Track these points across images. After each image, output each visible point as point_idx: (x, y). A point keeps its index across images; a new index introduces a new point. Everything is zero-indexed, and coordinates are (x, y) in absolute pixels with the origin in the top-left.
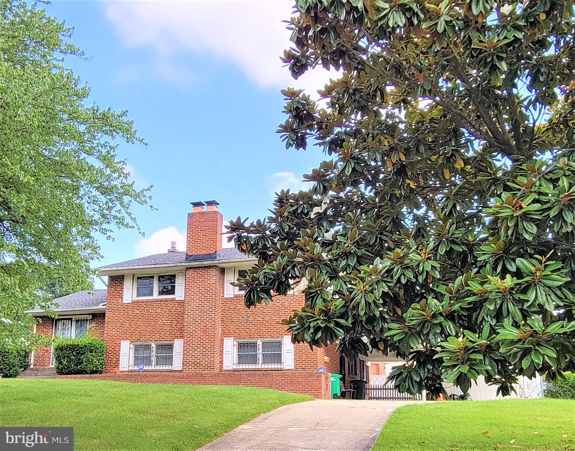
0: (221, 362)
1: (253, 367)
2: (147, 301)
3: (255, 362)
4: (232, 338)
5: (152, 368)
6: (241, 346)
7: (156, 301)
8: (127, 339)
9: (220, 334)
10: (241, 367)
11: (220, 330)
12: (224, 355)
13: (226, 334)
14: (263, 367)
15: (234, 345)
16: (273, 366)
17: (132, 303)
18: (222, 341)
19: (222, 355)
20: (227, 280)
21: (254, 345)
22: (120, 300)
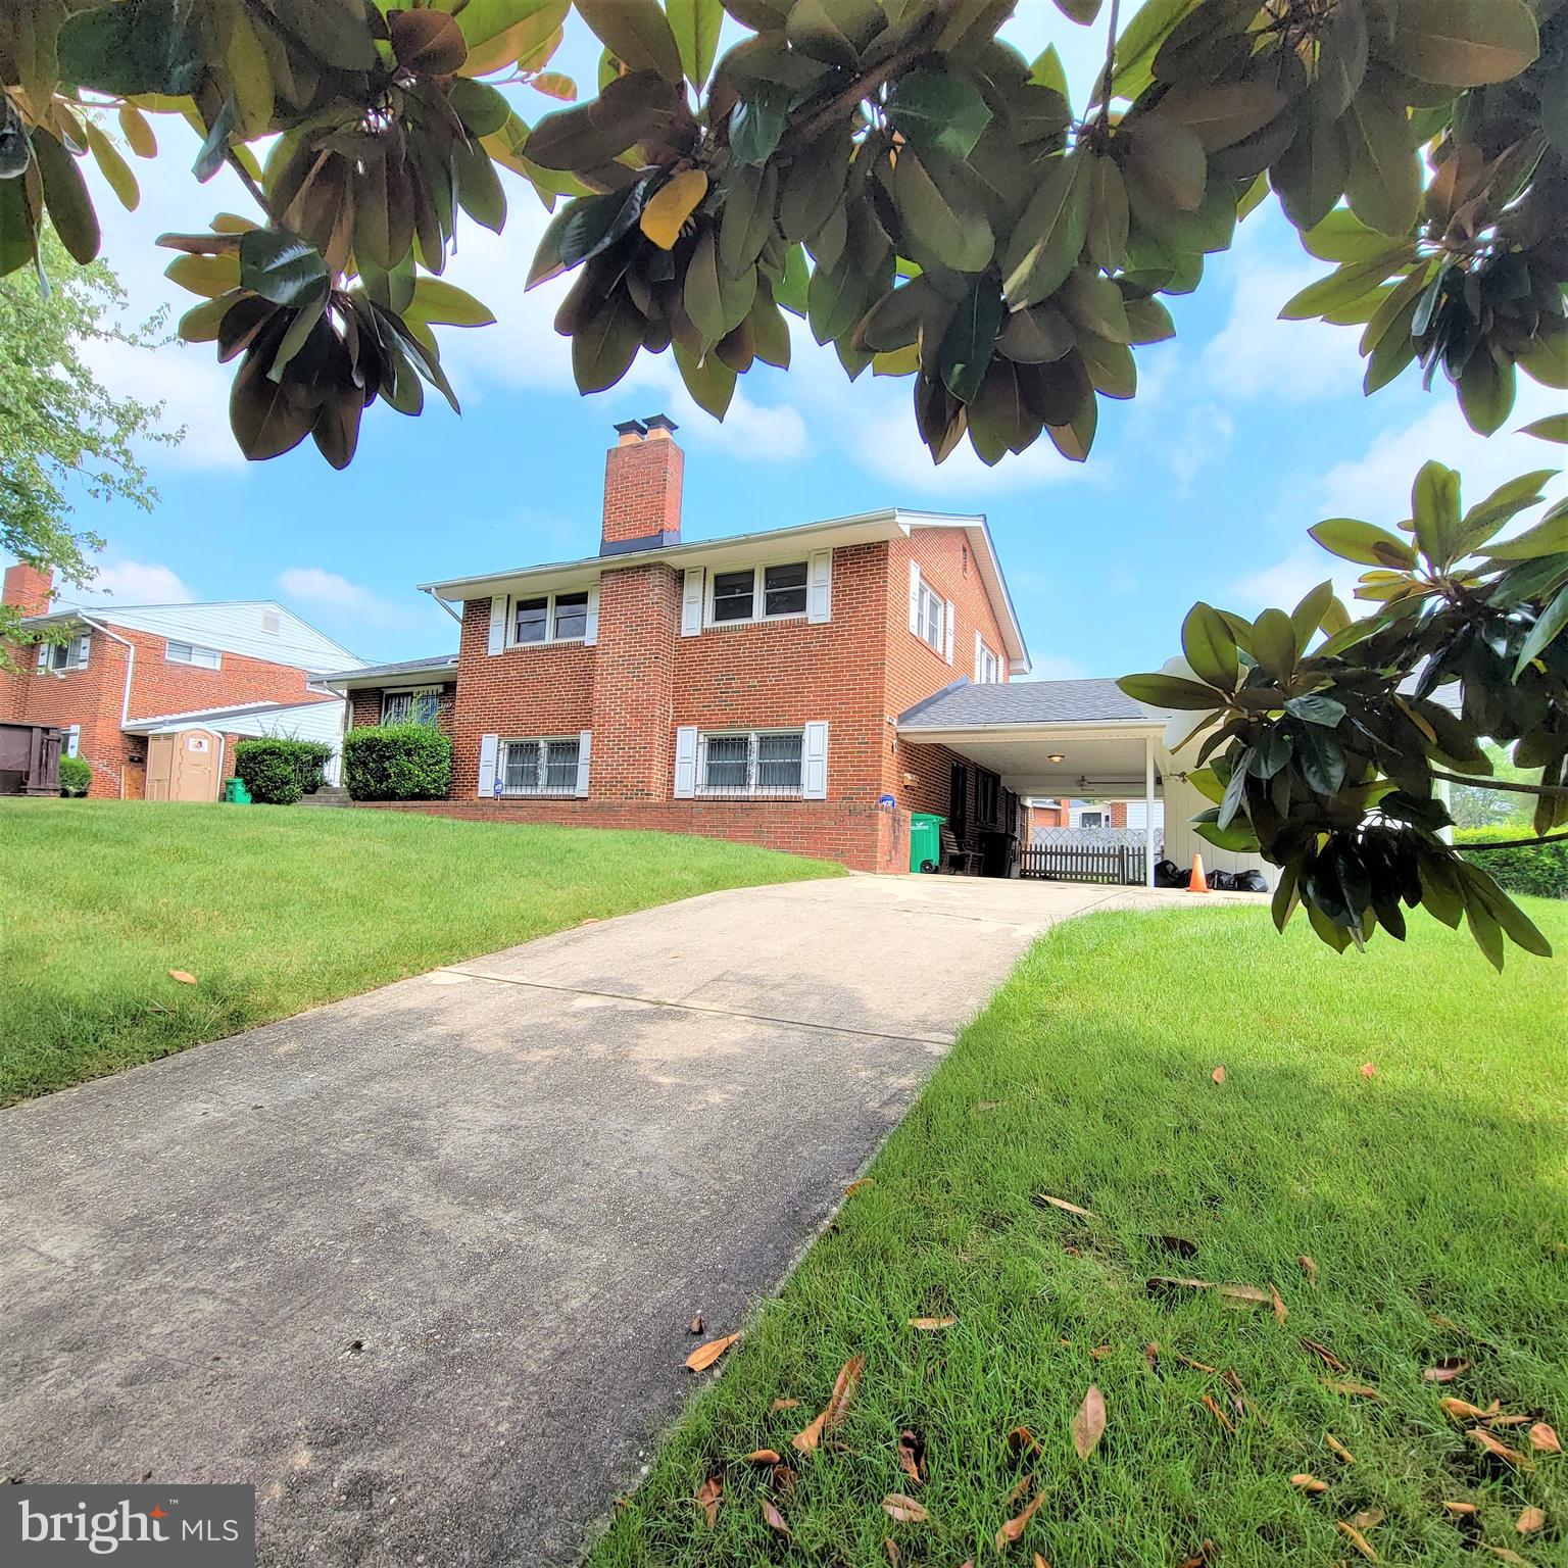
0: (671, 781)
1: (738, 792)
2: (533, 650)
3: (743, 782)
4: (695, 728)
5: (539, 792)
6: (716, 746)
7: (549, 649)
8: (492, 730)
9: (671, 718)
10: (712, 792)
11: (671, 711)
12: (677, 765)
13: (682, 719)
14: (759, 793)
15: (698, 744)
16: (779, 793)
17: (506, 654)
18: (674, 734)
19: (672, 764)
20: (689, 598)
21: (742, 744)
22: (483, 651)
